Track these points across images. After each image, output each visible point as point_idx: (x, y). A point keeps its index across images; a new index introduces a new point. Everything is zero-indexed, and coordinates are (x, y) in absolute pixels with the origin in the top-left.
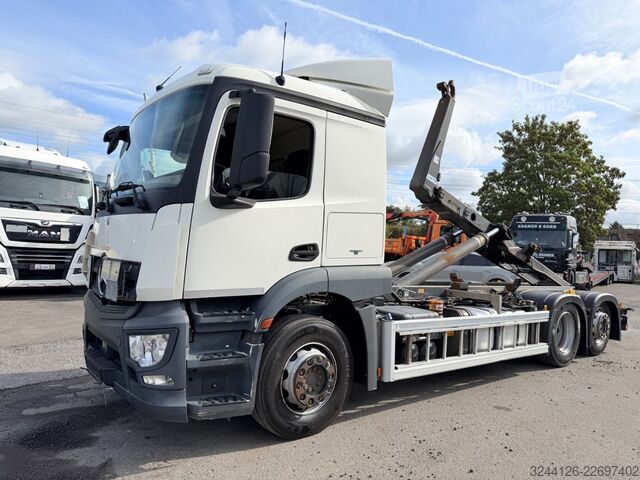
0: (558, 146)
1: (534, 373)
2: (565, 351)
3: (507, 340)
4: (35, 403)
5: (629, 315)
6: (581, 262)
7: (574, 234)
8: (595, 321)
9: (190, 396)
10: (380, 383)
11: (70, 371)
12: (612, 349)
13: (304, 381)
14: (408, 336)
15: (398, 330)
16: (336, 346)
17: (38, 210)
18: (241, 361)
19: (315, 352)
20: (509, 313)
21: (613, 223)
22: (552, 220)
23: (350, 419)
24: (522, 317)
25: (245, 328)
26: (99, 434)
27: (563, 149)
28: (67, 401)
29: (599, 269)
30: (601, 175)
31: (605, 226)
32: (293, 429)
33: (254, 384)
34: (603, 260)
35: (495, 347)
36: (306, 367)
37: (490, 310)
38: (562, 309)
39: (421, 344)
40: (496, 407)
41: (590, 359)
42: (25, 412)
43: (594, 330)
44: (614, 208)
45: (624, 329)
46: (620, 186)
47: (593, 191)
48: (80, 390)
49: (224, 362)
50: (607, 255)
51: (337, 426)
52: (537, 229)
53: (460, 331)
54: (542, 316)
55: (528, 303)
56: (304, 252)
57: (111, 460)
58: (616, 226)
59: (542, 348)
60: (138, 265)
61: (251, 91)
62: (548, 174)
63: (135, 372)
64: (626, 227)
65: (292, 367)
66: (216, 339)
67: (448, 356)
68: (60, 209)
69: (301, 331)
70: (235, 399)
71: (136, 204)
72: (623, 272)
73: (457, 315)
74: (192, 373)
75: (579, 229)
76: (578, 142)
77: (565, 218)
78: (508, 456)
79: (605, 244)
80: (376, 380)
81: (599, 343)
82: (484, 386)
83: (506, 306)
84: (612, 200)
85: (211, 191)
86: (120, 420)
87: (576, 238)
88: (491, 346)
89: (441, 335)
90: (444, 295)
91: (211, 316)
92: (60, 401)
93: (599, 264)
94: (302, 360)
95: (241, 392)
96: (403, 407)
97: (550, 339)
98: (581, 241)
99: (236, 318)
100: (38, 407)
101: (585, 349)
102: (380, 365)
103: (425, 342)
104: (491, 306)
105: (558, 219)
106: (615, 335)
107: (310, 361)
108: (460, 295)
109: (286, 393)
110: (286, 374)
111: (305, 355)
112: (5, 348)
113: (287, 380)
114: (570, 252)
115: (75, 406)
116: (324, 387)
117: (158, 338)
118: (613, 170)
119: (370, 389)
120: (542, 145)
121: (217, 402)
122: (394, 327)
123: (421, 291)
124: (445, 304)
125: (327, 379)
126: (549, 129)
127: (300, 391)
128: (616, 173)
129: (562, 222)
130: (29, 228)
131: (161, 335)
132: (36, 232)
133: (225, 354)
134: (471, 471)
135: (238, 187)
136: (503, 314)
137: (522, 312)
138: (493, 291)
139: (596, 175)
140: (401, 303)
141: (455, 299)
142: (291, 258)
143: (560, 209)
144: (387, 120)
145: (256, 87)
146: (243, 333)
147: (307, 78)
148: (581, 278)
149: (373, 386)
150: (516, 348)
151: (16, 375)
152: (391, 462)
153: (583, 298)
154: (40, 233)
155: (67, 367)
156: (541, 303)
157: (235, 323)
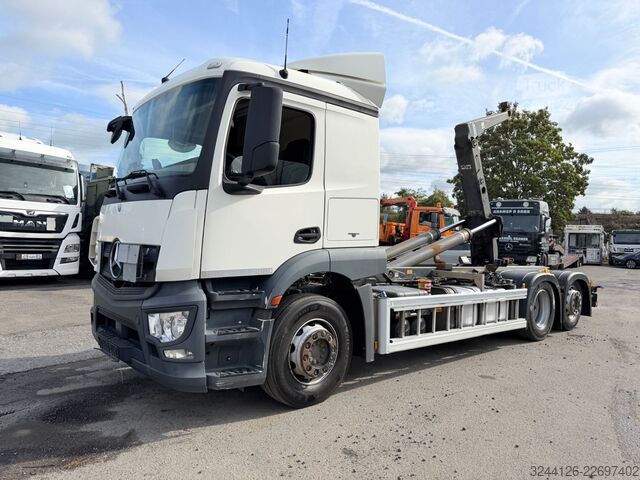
0: (529, 133)
1: (513, 346)
2: (541, 326)
3: (489, 316)
4: (47, 384)
5: (599, 292)
6: (553, 246)
7: (546, 219)
8: (568, 299)
9: (208, 368)
10: (377, 355)
11: (74, 355)
12: (583, 324)
13: (310, 354)
14: (401, 312)
15: (393, 306)
16: (337, 322)
17: (23, 199)
18: (254, 335)
19: (318, 327)
20: (491, 291)
21: (581, 207)
22: (526, 205)
23: (350, 389)
24: (503, 295)
25: (256, 305)
26: (116, 409)
27: (534, 137)
28: (78, 382)
29: (569, 252)
30: (570, 162)
31: (575, 211)
32: (301, 397)
33: (266, 357)
34: (573, 244)
35: (479, 323)
36: (312, 341)
37: (474, 288)
38: (538, 287)
39: (412, 320)
40: (482, 376)
41: (564, 333)
42: (39, 393)
43: (567, 306)
44: (582, 193)
45: (594, 306)
46: (589, 172)
47: (563, 177)
48: (89, 372)
49: (238, 336)
50: (577, 239)
51: (339, 395)
52: (512, 214)
53: (447, 308)
54: (520, 293)
55: (508, 282)
56: (308, 235)
57: (134, 430)
58: (584, 210)
59: (520, 323)
60: (157, 248)
61: (260, 85)
62: (521, 161)
63: (155, 348)
64: (593, 212)
65: (298, 341)
66: (230, 316)
67: (437, 330)
68: (45, 199)
69: (306, 308)
70: (248, 370)
71: (153, 191)
72: (592, 255)
73: (445, 293)
74: (210, 347)
75: (551, 214)
76: (549, 129)
77: (538, 204)
78: (495, 416)
79: (575, 228)
80: (373, 352)
81: (572, 318)
82: (470, 358)
83: (489, 285)
84: (581, 186)
85: (223, 177)
86: (133, 396)
87: (549, 222)
88: (475, 321)
89: (430, 311)
90: (430, 276)
91: (225, 294)
92: (70, 381)
93: (570, 247)
94: (307, 335)
95: (254, 364)
96: (397, 378)
97: (528, 315)
98: (552, 226)
99: (248, 296)
100: (51, 388)
101: (559, 325)
102: (377, 339)
103: (416, 318)
104: (475, 285)
105: (531, 204)
106: (586, 312)
107: (315, 336)
108: (445, 275)
109: (293, 365)
110: (293, 348)
111: (309, 330)
112: (4, 336)
113: (294, 353)
114: (543, 235)
115: (86, 386)
116: (327, 359)
117: (178, 315)
118: (582, 156)
119: (368, 361)
120: (515, 132)
121: (233, 373)
122: (389, 304)
123: (410, 272)
124: (433, 283)
125: (329, 352)
126: (521, 117)
127: (307, 363)
128: (584, 159)
129: (535, 207)
130: (14, 218)
131: (180, 313)
132: (22, 222)
133: (239, 329)
134: (464, 429)
135: (250, 174)
136: (485, 292)
137: (503, 290)
138: (475, 271)
139: (565, 161)
140: (391, 283)
141: (440, 278)
142: (296, 241)
143: (532, 195)
144: (380, 110)
145: (264, 81)
146: (254, 310)
147: (306, 71)
148: (553, 259)
149: (370, 358)
150: (498, 323)
151: (21, 360)
152: (392, 424)
153: (557, 276)
154: (25, 223)
155: (70, 351)
156: (519, 282)
157: (247, 300)
